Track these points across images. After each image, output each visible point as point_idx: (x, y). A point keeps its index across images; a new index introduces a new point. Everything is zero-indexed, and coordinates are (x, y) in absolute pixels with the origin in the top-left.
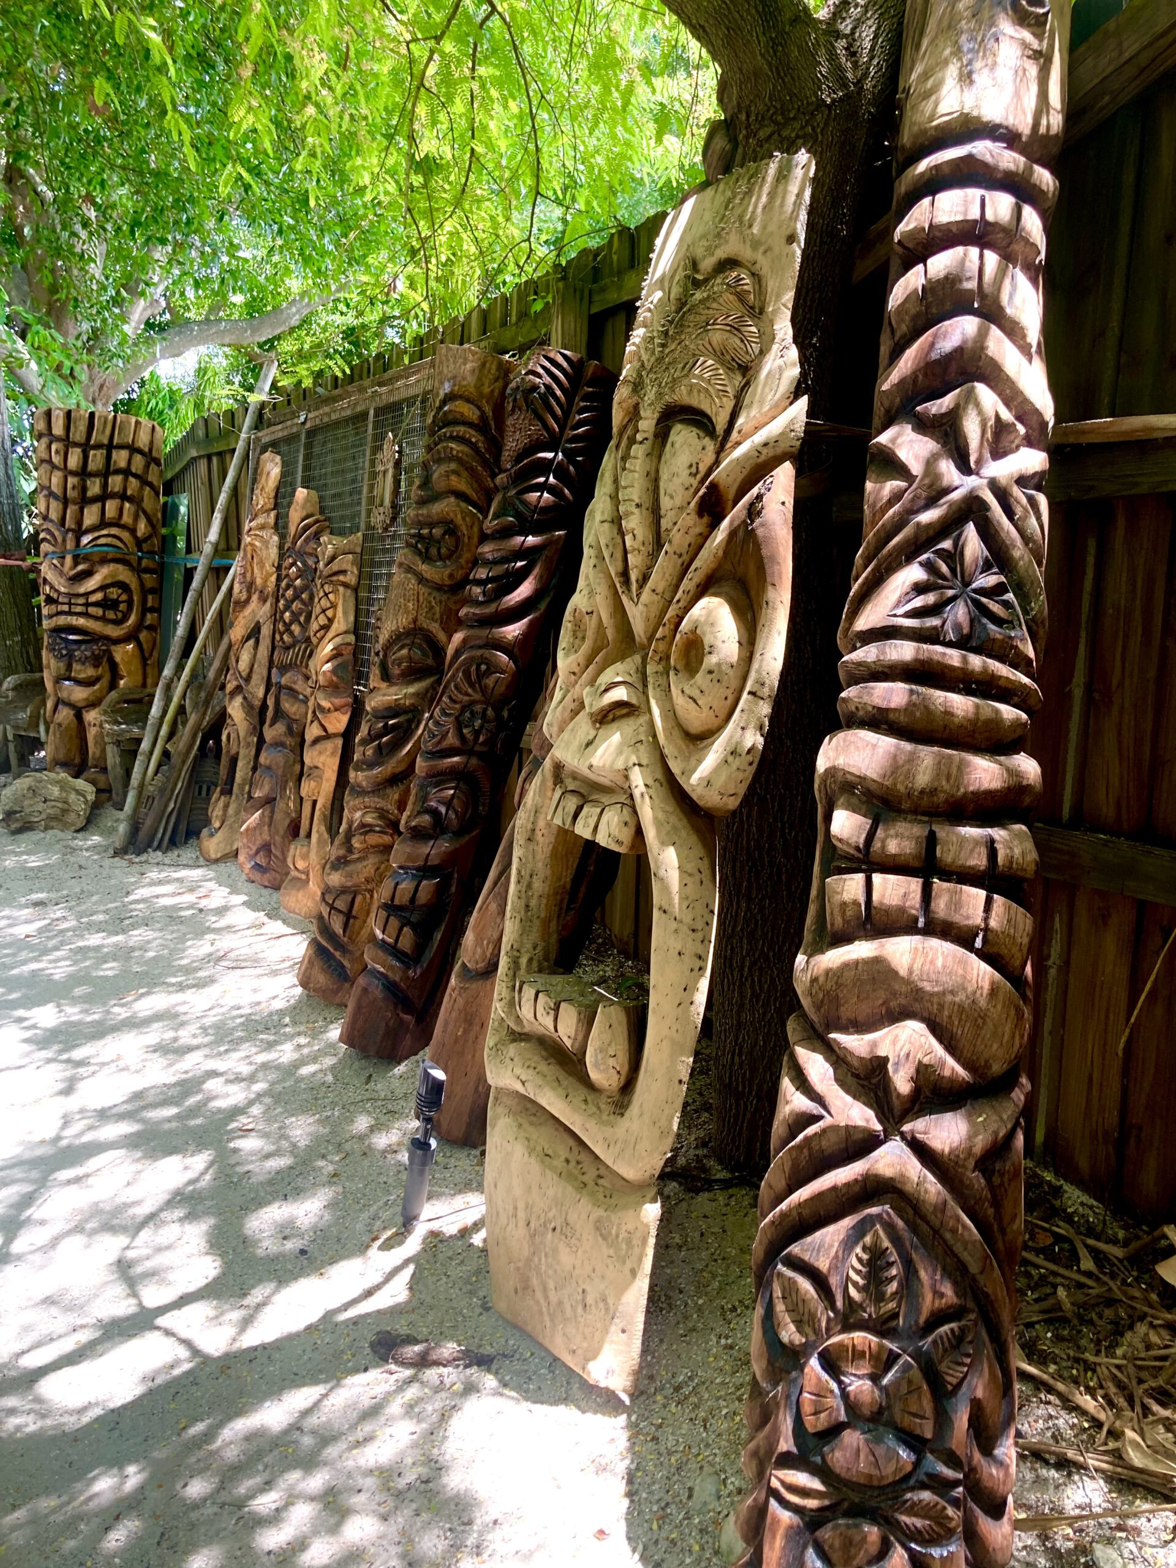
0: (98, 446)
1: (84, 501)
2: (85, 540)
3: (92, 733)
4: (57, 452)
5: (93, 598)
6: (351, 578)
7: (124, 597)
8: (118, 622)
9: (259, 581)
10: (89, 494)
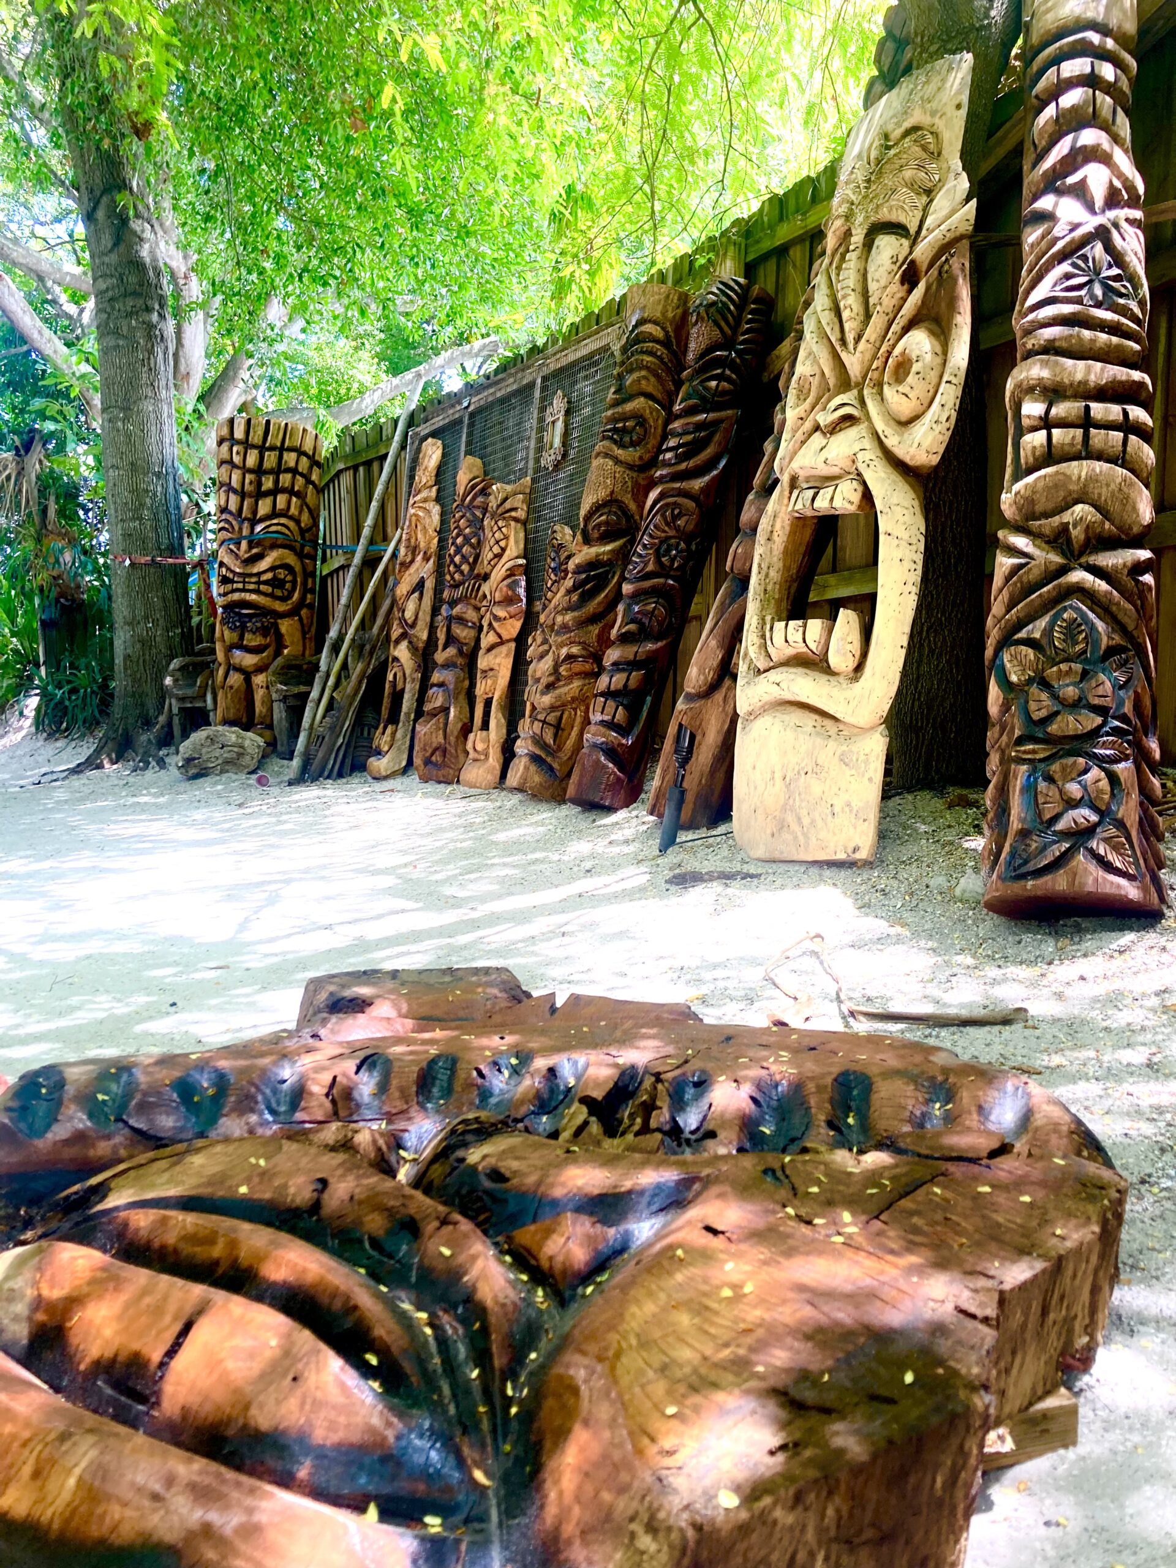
0: (272, 448)
1: (259, 494)
2: (258, 528)
3: (259, 695)
4: (238, 453)
5: (264, 577)
6: (521, 514)
7: (289, 578)
8: (283, 599)
9: (422, 545)
10: (264, 488)
